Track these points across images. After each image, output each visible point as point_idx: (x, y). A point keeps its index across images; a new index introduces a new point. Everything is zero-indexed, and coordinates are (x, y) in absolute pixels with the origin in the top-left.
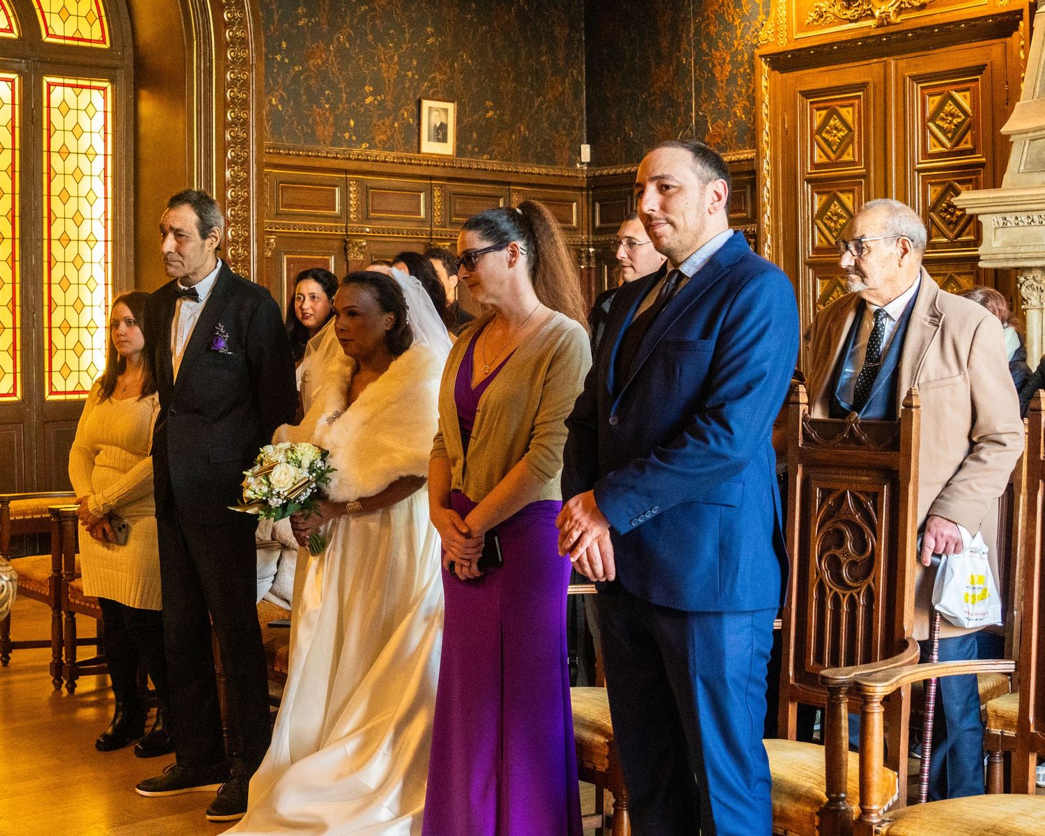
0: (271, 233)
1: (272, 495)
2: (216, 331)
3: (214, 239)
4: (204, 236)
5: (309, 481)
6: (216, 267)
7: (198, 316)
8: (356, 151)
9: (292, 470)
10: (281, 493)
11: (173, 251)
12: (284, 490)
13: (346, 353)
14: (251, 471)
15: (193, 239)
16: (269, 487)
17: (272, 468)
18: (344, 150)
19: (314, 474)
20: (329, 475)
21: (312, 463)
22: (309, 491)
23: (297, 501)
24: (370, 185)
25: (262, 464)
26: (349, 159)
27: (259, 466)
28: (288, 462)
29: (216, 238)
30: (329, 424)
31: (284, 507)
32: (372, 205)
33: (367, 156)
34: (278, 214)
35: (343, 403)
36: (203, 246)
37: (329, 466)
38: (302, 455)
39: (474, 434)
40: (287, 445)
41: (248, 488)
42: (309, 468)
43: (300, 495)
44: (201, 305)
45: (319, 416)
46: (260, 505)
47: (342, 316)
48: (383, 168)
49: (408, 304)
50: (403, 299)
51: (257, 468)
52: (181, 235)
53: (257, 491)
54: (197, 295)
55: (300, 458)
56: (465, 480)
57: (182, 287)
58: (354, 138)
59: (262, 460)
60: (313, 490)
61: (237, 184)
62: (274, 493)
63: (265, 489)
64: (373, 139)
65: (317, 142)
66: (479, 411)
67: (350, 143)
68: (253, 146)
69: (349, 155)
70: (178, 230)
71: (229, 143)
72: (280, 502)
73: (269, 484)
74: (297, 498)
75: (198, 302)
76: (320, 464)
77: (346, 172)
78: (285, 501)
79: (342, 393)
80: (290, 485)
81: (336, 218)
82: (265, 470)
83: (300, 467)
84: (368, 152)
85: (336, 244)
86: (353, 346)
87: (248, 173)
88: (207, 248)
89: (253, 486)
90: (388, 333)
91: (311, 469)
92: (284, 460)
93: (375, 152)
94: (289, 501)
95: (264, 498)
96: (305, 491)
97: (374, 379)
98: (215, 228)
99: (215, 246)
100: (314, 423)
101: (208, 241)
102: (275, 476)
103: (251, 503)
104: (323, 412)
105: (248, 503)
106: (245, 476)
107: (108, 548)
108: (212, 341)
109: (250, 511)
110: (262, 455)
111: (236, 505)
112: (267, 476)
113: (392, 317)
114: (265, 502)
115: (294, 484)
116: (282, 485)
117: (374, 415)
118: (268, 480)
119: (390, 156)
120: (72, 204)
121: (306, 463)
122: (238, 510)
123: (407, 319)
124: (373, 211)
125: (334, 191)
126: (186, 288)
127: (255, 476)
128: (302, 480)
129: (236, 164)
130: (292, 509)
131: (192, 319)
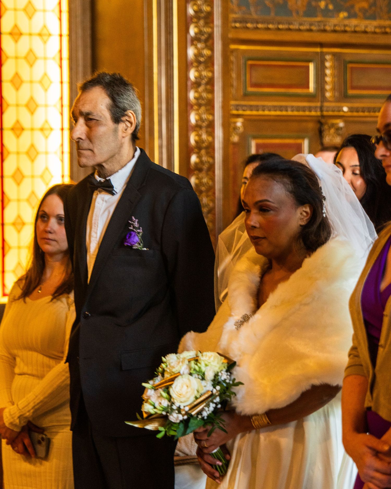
0: (238, 116)
1: (172, 410)
2: (130, 225)
3: (129, 125)
4: (117, 120)
5: (212, 395)
6: (134, 156)
7: (112, 209)
8: (334, 21)
9: (195, 382)
10: (182, 407)
11: (83, 137)
12: (185, 404)
13: (258, 251)
14: (151, 382)
15: (104, 122)
16: (170, 401)
17: (173, 380)
18: (319, 22)
19: (218, 388)
20: (234, 389)
21: (216, 375)
22: (212, 406)
23: (200, 417)
24: (348, 59)
25: (163, 375)
26: (324, 31)
27: (160, 377)
28: (191, 374)
29: (131, 123)
30: (237, 329)
31: (186, 423)
32: (352, 81)
33: (345, 26)
34: (246, 95)
35: (252, 305)
36: (116, 131)
37: (234, 379)
38: (206, 365)
39: (382, 342)
40: (190, 354)
41: (147, 402)
42: (214, 380)
43: (203, 410)
44: (117, 198)
45: (227, 321)
46: (161, 420)
47: (254, 211)
48: (364, 39)
49: (324, 194)
50: (319, 190)
51: (158, 380)
52: (91, 119)
53: (157, 405)
54: (112, 187)
55: (203, 369)
56: (375, 395)
57: (98, 179)
58: (331, 7)
59: (164, 370)
60: (216, 404)
61: (200, 63)
62: (174, 407)
63: (165, 403)
64: (352, 6)
65: (289, 12)
66: (387, 316)
67: (326, 13)
68: (217, 21)
69: (325, 25)
70: (88, 114)
71: (192, 18)
72: (181, 417)
73: (170, 398)
74: (200, 413)
75: (113, 194)
76: (224, 376)
77: (321, 45)
78: (186, 417)
79: (251, 294)
80: (192, 399)
81: (311, 97)
82: (166, 382)
83: (203, 379)
84: (346, 22)
85: (311, 125)
86: (265, 245)
87: (212, 50)
88: (120, 134)
89: (154, 399)
90: (304, 228)
91: (216, 381)
92: (187, 371)
93: (354, 22)
94: (190, 417)
95: (164, 413)
96: (208, 406)
97: (285, 278)
98: (130, 113)
99: (130, 131)
100: (221, 328)
101: (121, 126)
102: (176, 389)
103: (150, 418)
104: (230, 315)
105: (147, 418)
106: (144, 388)
107: (30, 463)
108: (126, 236)
109: (150, 427)
110: (163, 365)
111: (135, 420)
112: (167, 389)
113: (308, 210)
114: (165, 418)
115: (196, 398)
116: (183, 399)
117: (285, 319)
118: (168, 393)
119: (371, 25)
120: (25, 90)
121: (210, 375)
122: (136, 426)
123: (324, 211)
124: (353, 88)
125: (308, 68)
126: (102, 180)
127: (155, 388)
128: (204, 394)
129: (199, 40)
130: (193, 424)
131: (106, 213)
